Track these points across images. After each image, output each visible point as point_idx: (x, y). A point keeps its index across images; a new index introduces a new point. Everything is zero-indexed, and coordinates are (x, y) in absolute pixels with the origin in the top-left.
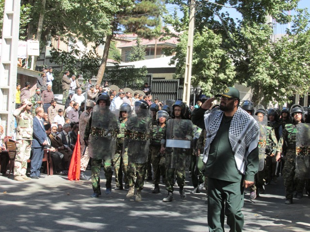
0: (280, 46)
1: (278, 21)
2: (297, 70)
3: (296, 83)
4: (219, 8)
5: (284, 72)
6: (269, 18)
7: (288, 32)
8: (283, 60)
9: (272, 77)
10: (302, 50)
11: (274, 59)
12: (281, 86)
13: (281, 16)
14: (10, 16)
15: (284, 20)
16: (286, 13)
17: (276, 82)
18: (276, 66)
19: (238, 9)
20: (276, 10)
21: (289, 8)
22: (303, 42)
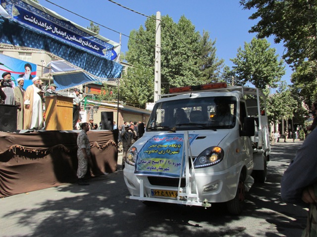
0: (274, 98)
1: (272, 87)
2: (283, 108)
3: (283, 115)
4: (245, 83)
5: (277, 109)
6: (267, 86)
7: (277, 91)
8: (275, 104)
9: (271, 112)
10: (285, 99)
11: (271, 104)
12: (275, 115)
13: (273, 85)
14: (157, 92)
15: (275, 86)
16: (275, 83)
17: (273, 114)
18: (272, 107)
19: (253, 83)
20: (271, 83)
21: (277, 81)
22: (284, 96)
